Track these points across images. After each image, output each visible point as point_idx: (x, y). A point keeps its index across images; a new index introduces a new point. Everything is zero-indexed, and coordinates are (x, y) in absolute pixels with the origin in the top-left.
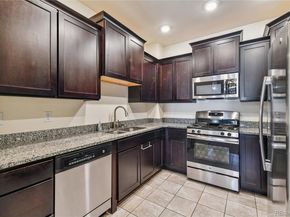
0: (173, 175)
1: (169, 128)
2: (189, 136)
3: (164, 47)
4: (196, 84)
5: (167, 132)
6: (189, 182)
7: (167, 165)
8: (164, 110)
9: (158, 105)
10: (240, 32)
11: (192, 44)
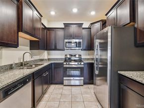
0: (57, 86)
1: (54, 63)
2: (65, 66)
3: (49, 21)
4: (66, 42)
5: (53, 65)
6: (64, 87)
7: (53, 82)
8: (49, 54)
9: (46, 51)
10: (82, 24)
11: (64, 24)
